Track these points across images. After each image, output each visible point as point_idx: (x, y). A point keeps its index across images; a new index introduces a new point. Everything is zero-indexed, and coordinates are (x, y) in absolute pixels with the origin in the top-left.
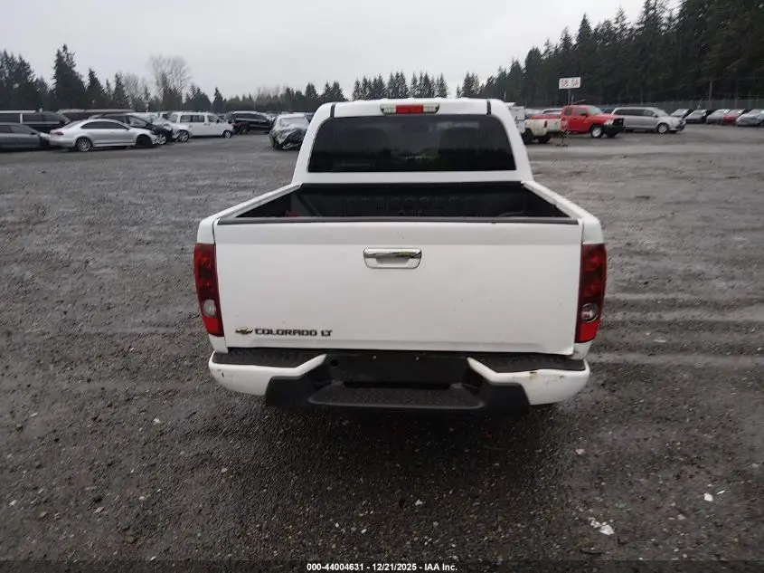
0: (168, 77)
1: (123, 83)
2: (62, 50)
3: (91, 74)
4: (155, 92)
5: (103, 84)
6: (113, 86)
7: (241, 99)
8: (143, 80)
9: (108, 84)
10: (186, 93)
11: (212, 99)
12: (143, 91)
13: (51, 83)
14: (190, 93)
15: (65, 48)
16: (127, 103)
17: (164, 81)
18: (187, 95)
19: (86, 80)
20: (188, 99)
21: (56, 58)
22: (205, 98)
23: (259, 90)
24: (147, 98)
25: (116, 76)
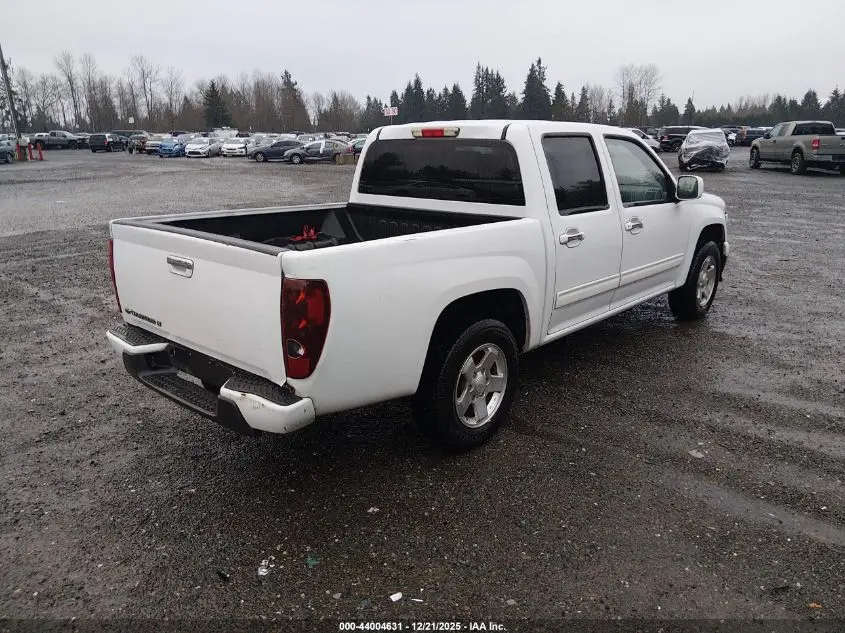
0: (636, 88)
1: (588, 95)
2: (535, 64)
3: (559, 88)
4: (619, 105)
5: (569, 97)
6: (578, 100)
7: (718, 110)
8: (610, 92)
9: (573, 98)
10: (653, 105)
11: (682, 111)
12: (608, 104)
13: (520, 98)
14: (658, 106)
15: (539, 62)
16: (588, 116)
17: (631, 92)
18: (655, 108)
19: (552, 94)
20: (655, 111)
21: (529, 73)
22: (675, 109)
23: (741, 100)
24: (609, 112)
25: (584, 89)
